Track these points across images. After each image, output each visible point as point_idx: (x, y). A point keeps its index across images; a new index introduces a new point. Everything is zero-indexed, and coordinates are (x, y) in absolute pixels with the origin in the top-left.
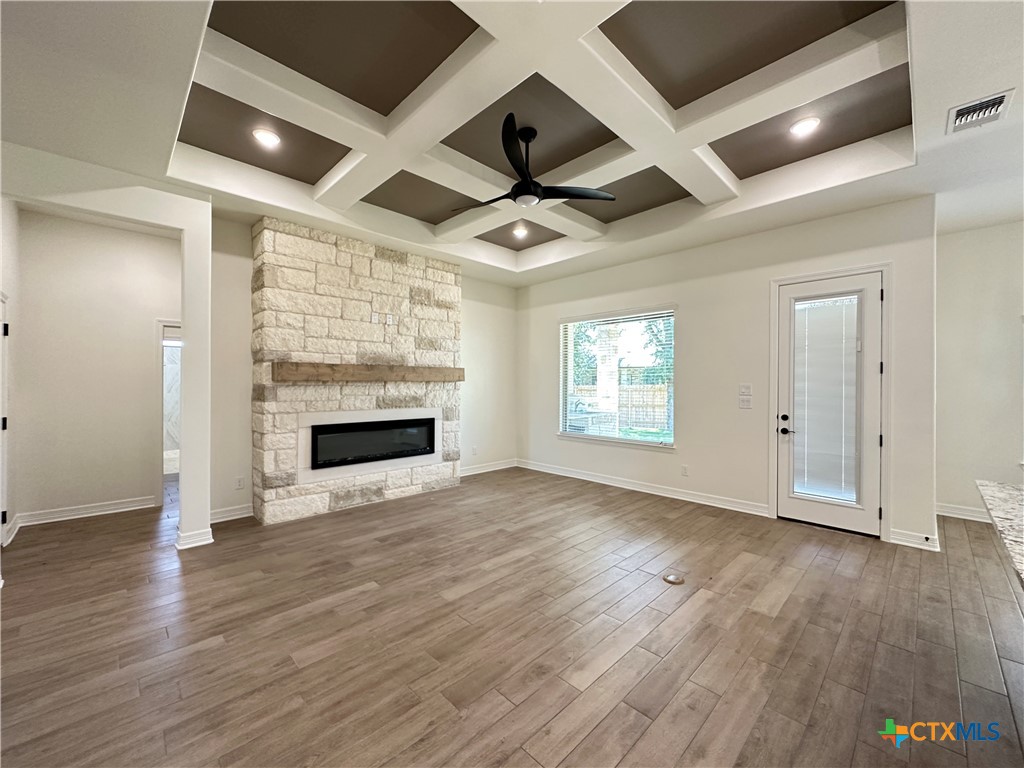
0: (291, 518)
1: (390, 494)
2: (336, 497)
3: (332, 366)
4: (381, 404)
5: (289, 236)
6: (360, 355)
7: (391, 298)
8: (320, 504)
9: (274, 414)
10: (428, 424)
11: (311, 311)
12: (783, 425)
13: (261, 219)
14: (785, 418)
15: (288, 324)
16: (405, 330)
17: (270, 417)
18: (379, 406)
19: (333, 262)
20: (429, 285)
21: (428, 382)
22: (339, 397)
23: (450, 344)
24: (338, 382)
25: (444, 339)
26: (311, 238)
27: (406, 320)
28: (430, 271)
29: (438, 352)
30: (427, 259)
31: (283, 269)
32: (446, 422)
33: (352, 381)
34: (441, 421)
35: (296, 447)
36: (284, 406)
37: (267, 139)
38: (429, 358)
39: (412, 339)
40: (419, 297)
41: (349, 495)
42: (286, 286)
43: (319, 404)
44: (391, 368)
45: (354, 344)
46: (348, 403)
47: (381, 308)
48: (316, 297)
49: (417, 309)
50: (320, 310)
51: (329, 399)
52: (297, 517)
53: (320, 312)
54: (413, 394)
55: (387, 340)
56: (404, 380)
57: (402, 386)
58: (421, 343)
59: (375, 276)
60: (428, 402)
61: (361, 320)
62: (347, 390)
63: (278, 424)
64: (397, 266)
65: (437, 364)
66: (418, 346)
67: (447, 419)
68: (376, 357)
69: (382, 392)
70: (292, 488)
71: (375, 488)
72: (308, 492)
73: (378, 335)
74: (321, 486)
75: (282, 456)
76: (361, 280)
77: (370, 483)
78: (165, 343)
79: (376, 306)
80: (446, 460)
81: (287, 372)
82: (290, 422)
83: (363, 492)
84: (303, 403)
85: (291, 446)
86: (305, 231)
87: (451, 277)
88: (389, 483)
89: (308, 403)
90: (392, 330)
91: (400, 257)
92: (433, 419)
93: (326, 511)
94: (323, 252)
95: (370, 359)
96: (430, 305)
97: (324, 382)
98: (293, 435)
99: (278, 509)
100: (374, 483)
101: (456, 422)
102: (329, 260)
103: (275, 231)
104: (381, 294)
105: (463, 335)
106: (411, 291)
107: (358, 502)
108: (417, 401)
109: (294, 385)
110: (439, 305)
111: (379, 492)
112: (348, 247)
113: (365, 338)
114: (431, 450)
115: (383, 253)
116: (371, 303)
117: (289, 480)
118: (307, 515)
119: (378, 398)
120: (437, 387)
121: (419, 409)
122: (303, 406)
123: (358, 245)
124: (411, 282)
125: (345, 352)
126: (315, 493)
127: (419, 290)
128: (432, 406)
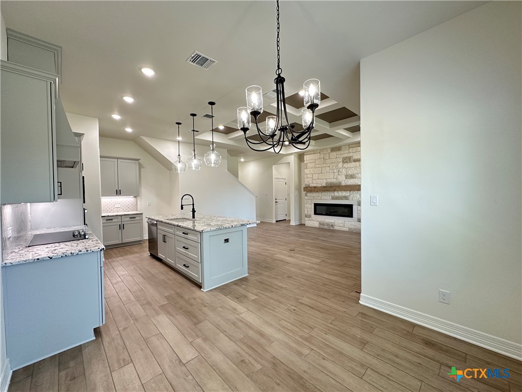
0: (310, 226)
1: (336, 228)
2: (320, 224)
3: (315, 187)
4: (333, 198)
5: (309, 155)
6: (326, 183)
7: (335, 164)
8: (316, 225)
9: (307, 199)
10: (350, 207)
11: (314, 173)
16: (341, 173)
18: (332, 199)
19: (319, 158)
20: (351, 155)
21: (350, 191)
22: (321, 196)
23: (360, 175)
24: (320, 191)
25: (358, 174)
26: (314, 153)
27: (341, 169)
28: (351, 149)
29: (355, 179)
30: (349, 145)
31: (309, 164)
32: (359, 207)
33: (324, 191)
34: (356, 206)
35: (311, 208)
36: (309, 198)
38: (351, 182)
39: (344, 176)
40: (347, 160)
41: (323, 224)
42: (309, 168)
43: (316, 198)
44: (331, 187)
45: (325, 180)
46: (323, 197)
47: (333, 167)
48: (315, 169)
49: (345, 165)
50: (316, 172)
51: (318, 196)
52: (312, 226)
54: (344, 195)
55: (335, 177)
57: (340, 192)
58: (347, 177)
59: (331, 158)
60: (350, 198)
61: (327, 173)
62: (323, 194)
64: (338, 153)
65: (354, 183)
66: (346, 178)
67: (359, 205)
68: (331, 183)
69: (333, 194)
70: (311, 218)
72: (313, 220)
73: (332, 176)
74: (317, 220)
75: (308, 210)
76: (326, 161)
79: (331, 167)
80: (359, 221)
81: (309, 189)
82: (310, 202)
83: (328, 225)
86: (312, 152)
88: (336, 224)
89: (313, 197)
90: (336, 174)
91: (339, 149)
92: (352, 205)
93: (318, 227)
94: (317, 156)
95: (329, 184)
96: (351, 162)
97: (317, 192)
98: (310, 205)
99: (308, 223)
100: (331, 223)
103: (306, 155)
104: (332, 163)
106: (343, 159)
107: (326, 227)
108: (346, 198)
109: (311, 192)
110: (355, 161)
111: (332, 226)
112: (323, 152)
113: (328, 178)
115: (333, 150)
116: (329, 167)
117: (310, 216)
118: (314, 226)
119: (332, 196)
120: (354, 193)
121: (347, 201)
122: (312, 198)
123: (325, 150)
124: (343, 156)
125: (322, 183)
126: (315, 221)
127: (346, 157)
128: (352, 200)
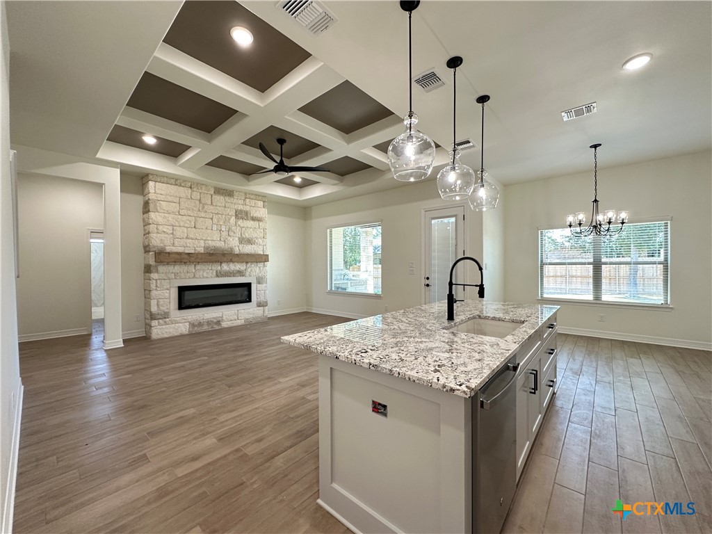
0: (166, 336)
1: (225, 325)
2: (192, 325)
3: (189, 254)
4: (219, 275)
5: (164, 185)
6: (206, 248)
7: (224, 216)
8: (184, 329)
9: (156, 280)
10: (248, 286)
11: (177, 224)
12: (427, 282)
13: (147, 175)
14: (428, 278)
15: (164, 232)
16: (233, 233)
17: (154, 281)
18: (217, 276)
19: (190, 197)
20: (247, 208)
21: (247, 263)
22: (194, 271)
23: (260, 241)
24: (193, 262)
25: (257, 238)
26: (176, 185)
27: (233, 228)
28: (248, 200)
29: (253, 246)
30: (245, 194)
31: (161, 202)
32: (258, 285)
33: (201, 262)
34: (255, 284)
35: (170, 298)
36: (163, 276)
37: (150, 140)
38: (248, 249)
39: (237, 239)
40: (241, 215)
41: (200, 324)
42: (162, 211)
43: (182, 275)
44: (224, 255)
45: (202, 242)
46: (198, 274)
47: (218, 221)
48: (180, 217)
49: (240, 222)
50: (182, 224)
51: (188, 272)
52: (171, 335)
53: (182, 225)
54: (238, 269)
55: (222, 239)
56: (231, 261)
57: (231, 264)
58: (243, 240)
59: (214, 204)
60: (247, 274)
61: (206, 228)
62: (198, 267)
63: (158, 285)
64: (227, 198)
65: (253, 252)
66: (241, 243)
67: (259, 283)
68: (216, 249)
69: (219, 268)
70: (168, 319)
71: (215, 321)
72: (177, 322)
73: (216, 237)
74: (184, 319)
75: (161, 302)
76: (206, 207)
77: (213, 318)
78: (92, 240)
79: (215, 220)
80: (259, 306)
81: (163, 257)
82: (166, 284)
83: (209, 323)
84: (173, 275)
85: (166, 297)
86: (173, 181)
87: (260, 203)
88: (224, 318)
89: (176, 274)
90: (224, 234)
91: (229, 193)
92: (251, 283)
93: (187, 333)
94: (184, 192)
95: (212, 250)
96: (247, 219)
97: (185, 263)
98: (168, 291)
99: (159, 331)
100: (215, 318)
101: (265, 285)
102: (187, 196)
103: (156, 182)
104: (218, 214)
105: (268, 236)
106: (236, 212)
107: (205, 328)
108: (241, 273)
109: (167, 264)
110: (254, 219)
111: (218, 323)
112: (198, 189)
113: (209, 239)
114: (250, 301)
115: (219, 191)
116: (212, 219)
117: (165, 315)
118: (176, 334)
119: (217, 271)
120: (253, 265)
121: (242, 278)
122: (173, 276)
123: (204, 187)
124: (236, 207)
125: (197, 247)
126: (181, 323)
127: (241, 211)
128: (250, 276)
